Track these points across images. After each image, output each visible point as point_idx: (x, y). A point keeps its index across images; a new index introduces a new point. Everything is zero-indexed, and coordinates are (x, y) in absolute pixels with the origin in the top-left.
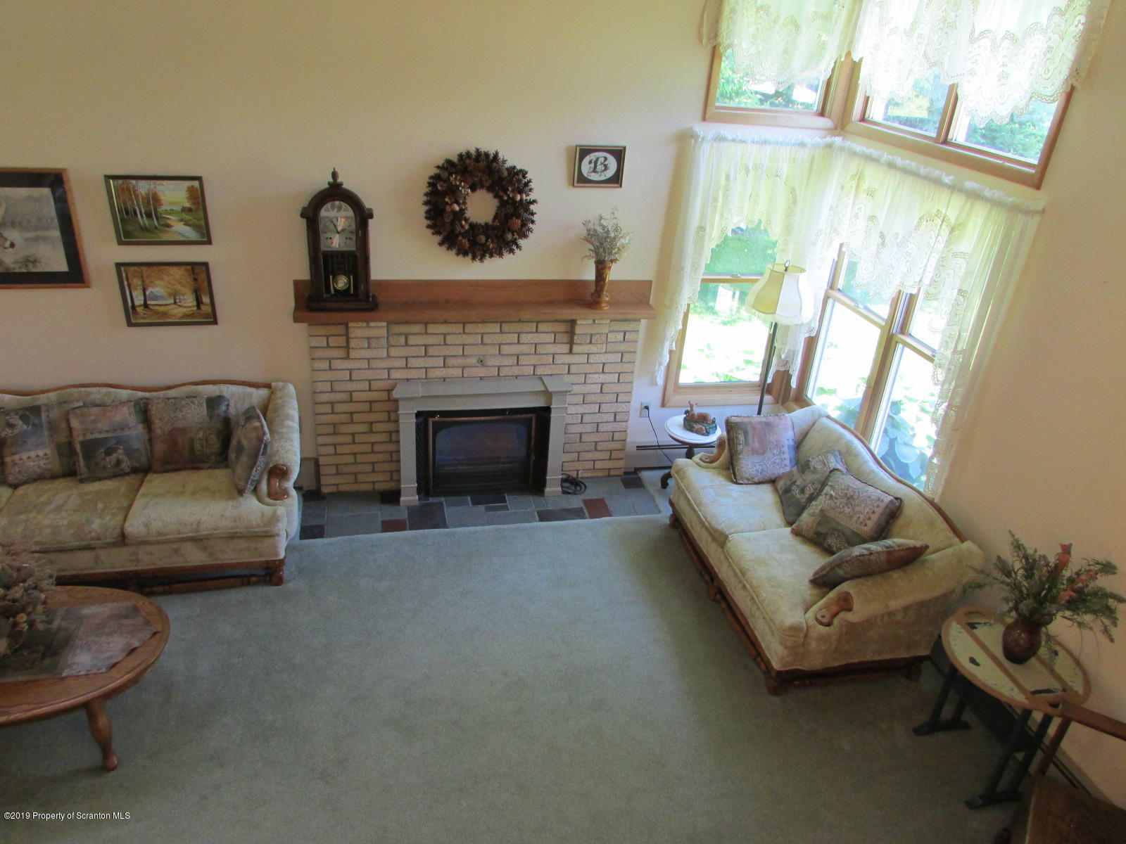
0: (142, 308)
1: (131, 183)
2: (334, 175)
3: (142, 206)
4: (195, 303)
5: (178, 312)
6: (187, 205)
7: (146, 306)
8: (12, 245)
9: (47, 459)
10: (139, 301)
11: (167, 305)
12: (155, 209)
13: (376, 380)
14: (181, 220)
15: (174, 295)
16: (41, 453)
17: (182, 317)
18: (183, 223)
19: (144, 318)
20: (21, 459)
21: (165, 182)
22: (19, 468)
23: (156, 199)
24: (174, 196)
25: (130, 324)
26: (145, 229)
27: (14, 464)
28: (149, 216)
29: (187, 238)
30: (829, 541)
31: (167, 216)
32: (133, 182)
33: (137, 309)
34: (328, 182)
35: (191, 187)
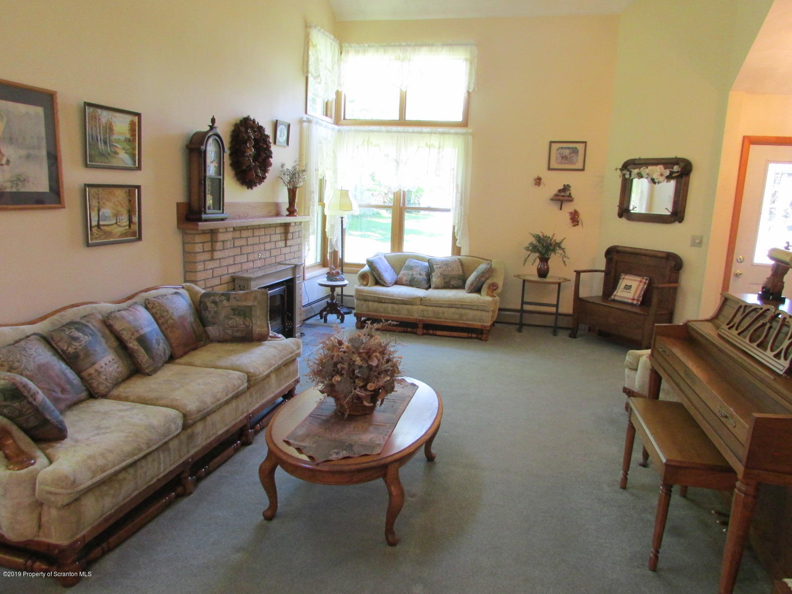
0: (96, 228)
1: (98, 112)
2: (213, 121)
3: (102, 134)
4: (128, 223)
5: (118, 230)
6: (128, 136)
7: (98, 226)
8: (8, 162)
10: (94, 223)
11: (111, 225)
12: (109, 138)
13: (223, 275)
14: (124, 149)
15: (116, 215)
17: (119, 237)
18: (124, 151)
19: (97, 239)
21: (118, 115)
22: (104, 376)
23: (110, 128)
24: (121, 126)
25: (88, 245)
26: (102, 155)
27: (98, 373)
28: (105, 143)
29: (127, 164)
30: (452, 283)
31: (117, 145)
32: (99, 111)
33: (93, 229)
34: (209, 126)
35: (133, 121)
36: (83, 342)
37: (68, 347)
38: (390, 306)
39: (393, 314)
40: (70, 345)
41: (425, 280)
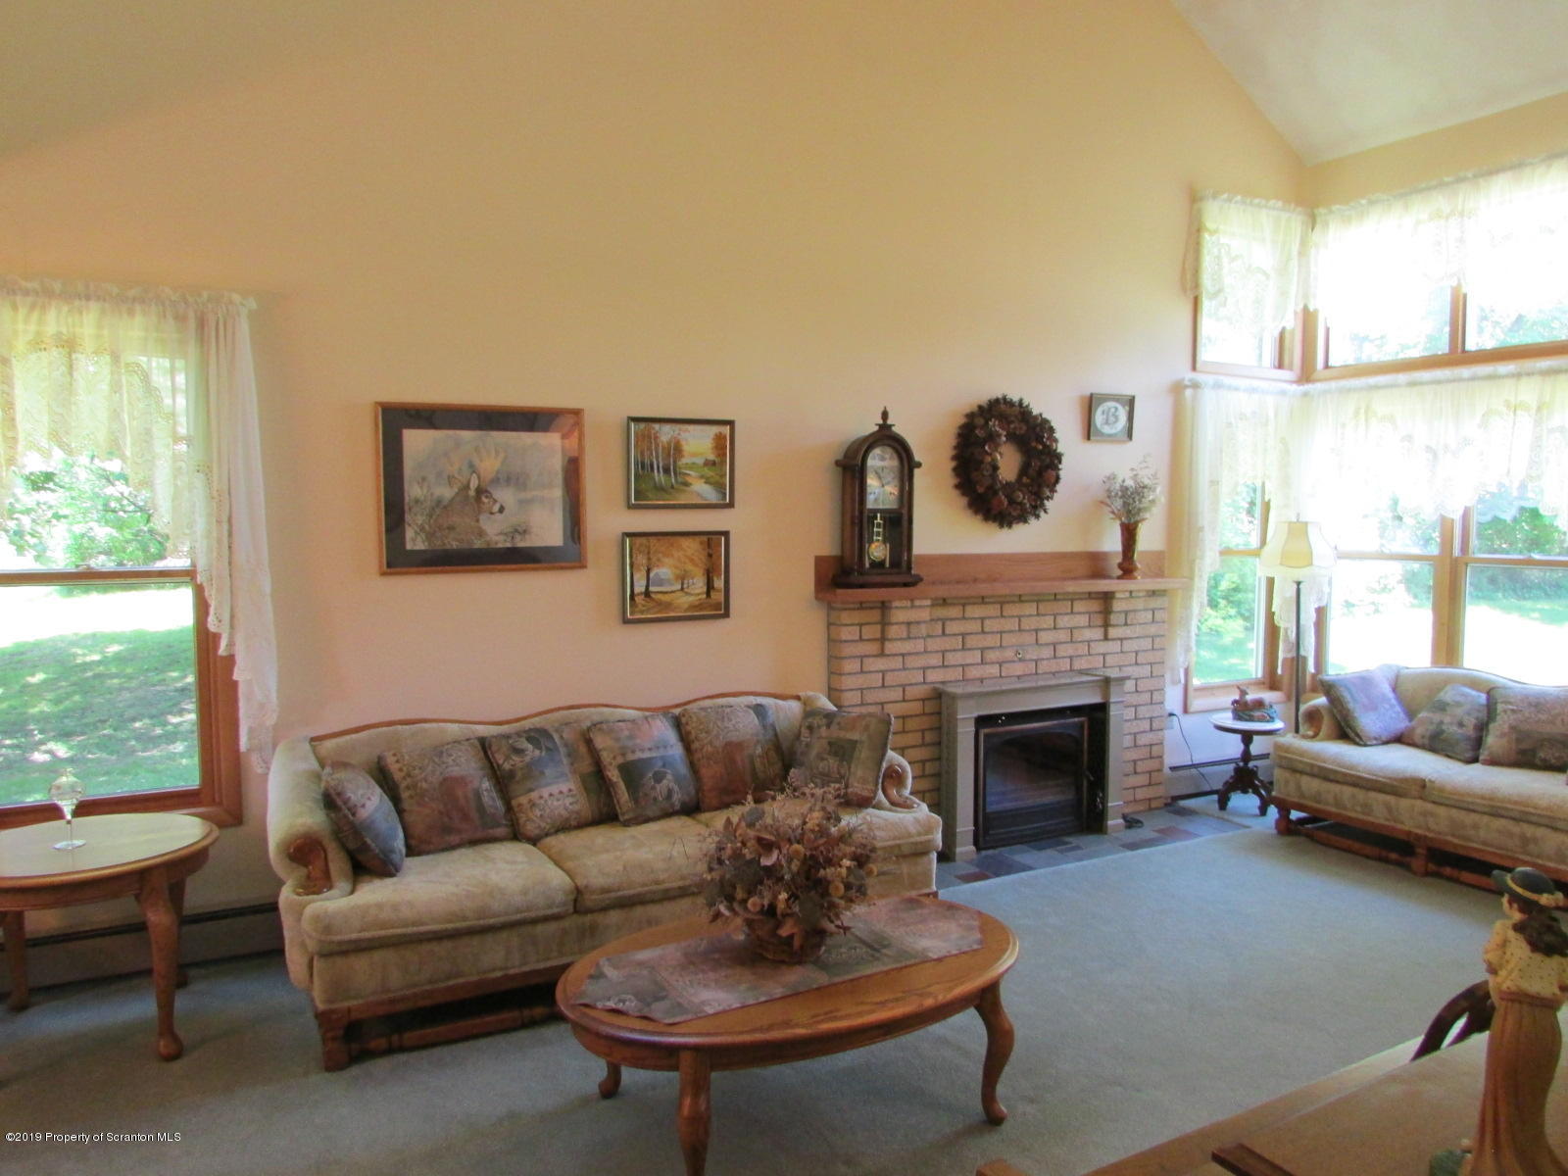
0: (642, 597)
1: (654, 428)
2: (885, 415)
3: (660, 459)
4: (705, 589)
5: (684, 601)
6: (712, 457)
7: (647, 594)
8: (501, 510)
10: (640, 588)
11: (672, 592)
12: (675, 462)
13: (911, 685)
14: (702, 477)
15: (682, 578)
16: (564, 787)
17: (686, 610)
18: (703, 480)
19: (642, 612)
20: (541, 797)
21: (691, 427)
22: (540, 810)
23: (676, 449)
24: (698, 444)
25: (626, 621)
26: (660, 489)
27: (533, 805)
28: (667, 471)
29: (706, 500)
30: (1542, 754)
31: (688, 472)
32: (657, 426)
33: (636, 598)
34: (877, 425)
35: (720, 433)
36: (527, 759)
37: (505, 761)
38: (1348, 791)
39: (1356, 811)
40: (507, 758)
41: (1468, 738)
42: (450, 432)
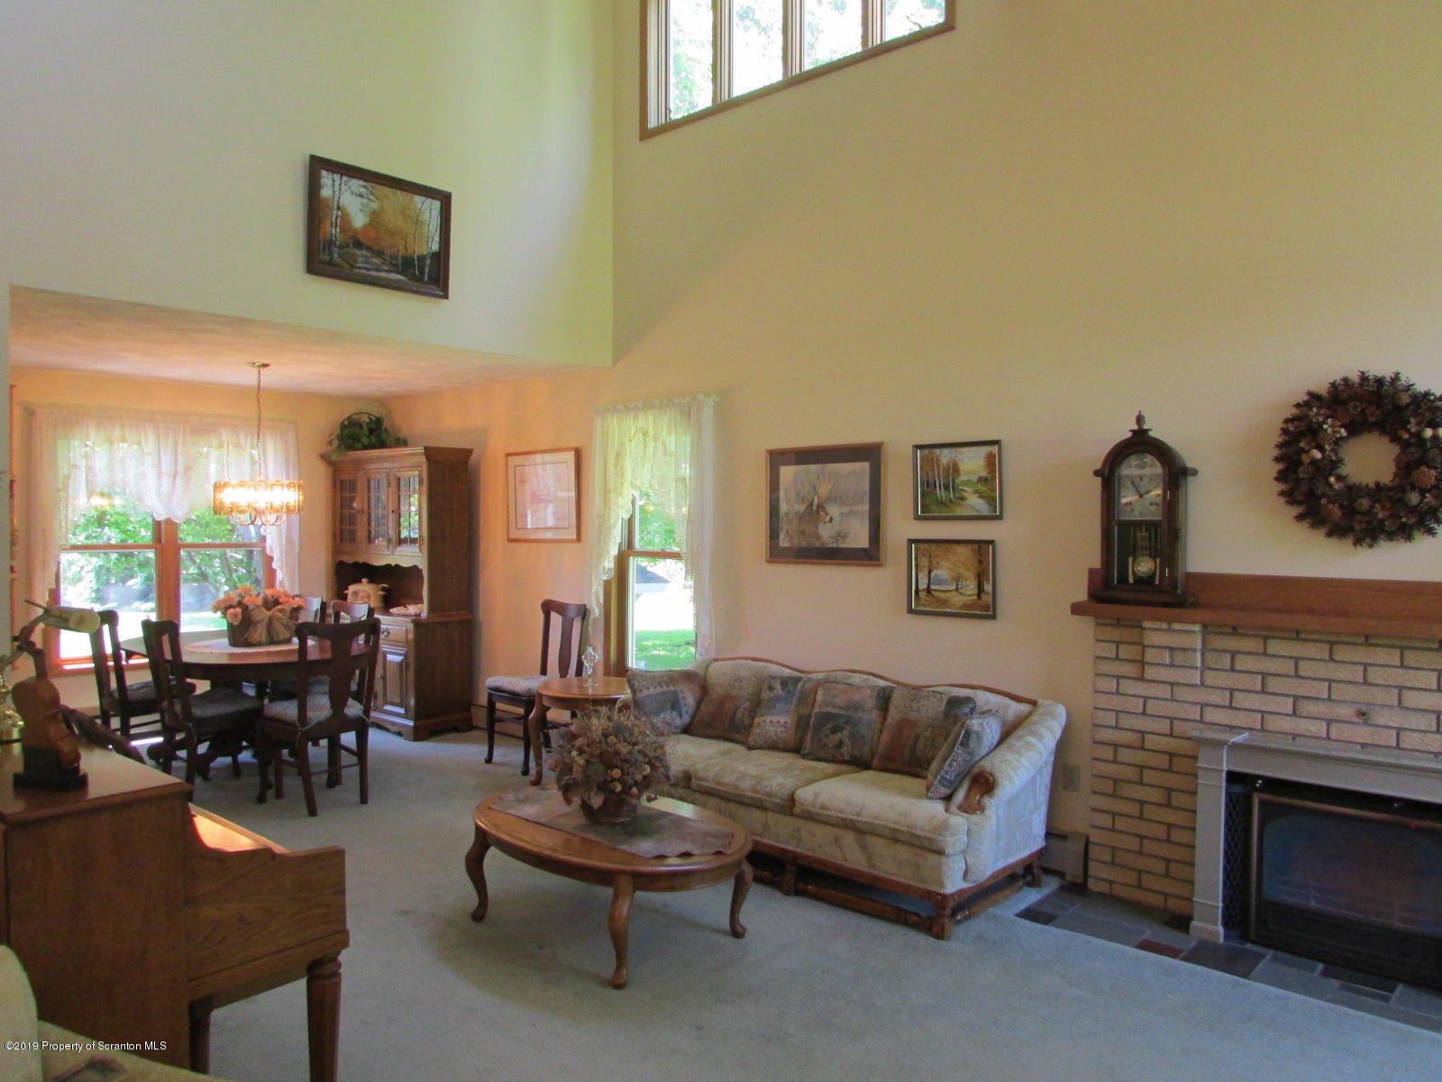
0: (925, 593)
1: (935, 453)
2: (1140, 419)
3: (942, 478)
4: (976, 591)
5: (957, 600)
6: (984, 474)
7: (929, 591)
8: (831, 520)
9: (785, 727)
10: (923, 585)
11: (949, 591)
12: (953, 480)
13: (1181, 720)
14: (976, 492)
15: (957, 579)
16: (782, 720)
17: (961, 608)
18: (977, 495)
19: (925, 606)
20: (766, 722)
21: (966, 449)
22: (761, 731)
23: (956, 469)
24: (971, 464)
25: (910, 611)
26: (941, 503)
27: (760, 725)
28: (947, 488)
29: (979, 511)
31: (964, 488)
32: (938, 451)
33: (920, 594)
34: (1132, 429)
35: (991, 452)
37: (763, 693)
40: (766, 692)
42: (804, 466)
